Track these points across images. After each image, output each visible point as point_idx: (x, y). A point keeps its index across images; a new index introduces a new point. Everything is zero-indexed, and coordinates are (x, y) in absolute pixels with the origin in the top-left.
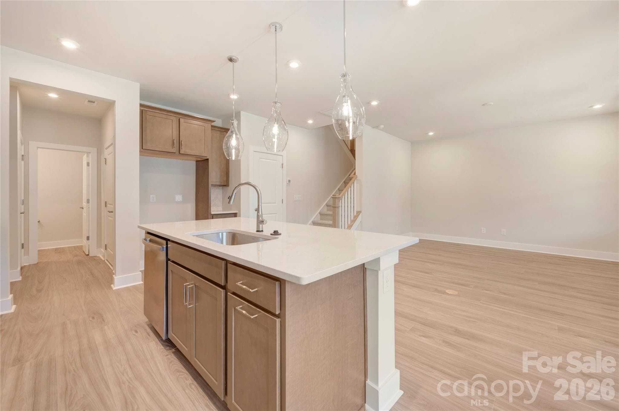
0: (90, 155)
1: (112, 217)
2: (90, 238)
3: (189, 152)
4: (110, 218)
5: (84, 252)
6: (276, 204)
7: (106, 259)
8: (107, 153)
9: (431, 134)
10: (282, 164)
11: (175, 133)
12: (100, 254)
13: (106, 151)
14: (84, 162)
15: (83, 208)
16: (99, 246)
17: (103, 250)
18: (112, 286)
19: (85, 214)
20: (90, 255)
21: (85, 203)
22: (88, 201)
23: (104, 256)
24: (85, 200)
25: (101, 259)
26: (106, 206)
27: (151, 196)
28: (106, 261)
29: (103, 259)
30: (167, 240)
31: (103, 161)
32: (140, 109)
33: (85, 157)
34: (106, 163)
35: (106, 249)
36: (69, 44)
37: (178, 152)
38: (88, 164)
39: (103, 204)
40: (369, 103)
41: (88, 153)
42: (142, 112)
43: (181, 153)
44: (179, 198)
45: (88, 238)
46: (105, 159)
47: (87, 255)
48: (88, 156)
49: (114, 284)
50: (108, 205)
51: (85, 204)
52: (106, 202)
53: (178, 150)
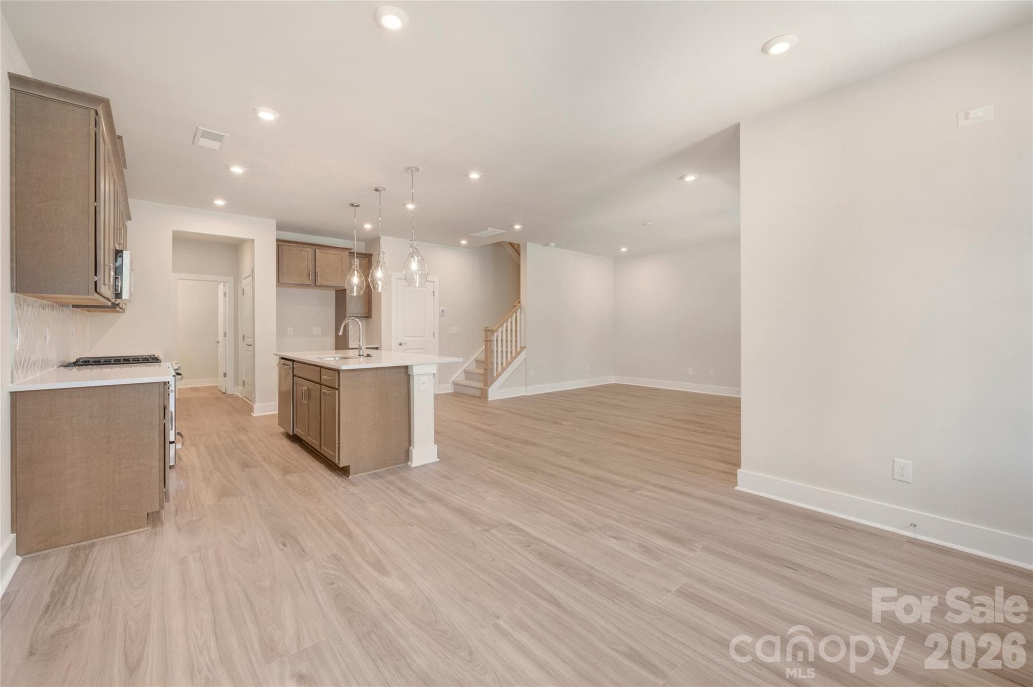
0: (227, 285)
1: (250, 351)
2: (227, 375)
3: (325, 283)
4: (248, 352)
5: (220, 391)
6: (425, 338)
7: (244, 395)
8: (245, 284)
9: (624, 250)
10: (434, 292)
11: (311, 265)
12: (238, 391)
13: (243, 281)
14: (219, 292)
15: (218, 343)
16: (236, 382)
17: (240, 388)
18: (252, 414)
19: (220, 350)
20: (227, 393)
21: (221, 336)
22: (225, 335)
23: (242, 394)
24: (221, 333)
25: (239, 397)
26: (244, 340)
27: (288, 329)
28: (244, 398)
29: (241, 397)
30: (293, 361)
31: (240, 292)
32: (277, 244)
33: (221, 286)
34: (243, 294)
35: (244, 386)
36: (219, 202)
37: (314, 284)
38: (225, 295)
39: (241, 338)
40: (512, 226)
41: (225, 282)
42: (278, 247)
43: (317, 284)
44: (316, 331)
45: (225, 375)
46: (243, 289)
47: (224, 393)
48: (224, 286)
49: (253, 412)
50: (246, 338)
51: (221, 338)
52: (244, 336)
53: (314, 282)
